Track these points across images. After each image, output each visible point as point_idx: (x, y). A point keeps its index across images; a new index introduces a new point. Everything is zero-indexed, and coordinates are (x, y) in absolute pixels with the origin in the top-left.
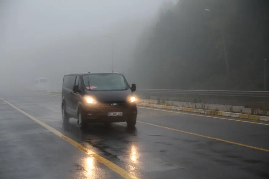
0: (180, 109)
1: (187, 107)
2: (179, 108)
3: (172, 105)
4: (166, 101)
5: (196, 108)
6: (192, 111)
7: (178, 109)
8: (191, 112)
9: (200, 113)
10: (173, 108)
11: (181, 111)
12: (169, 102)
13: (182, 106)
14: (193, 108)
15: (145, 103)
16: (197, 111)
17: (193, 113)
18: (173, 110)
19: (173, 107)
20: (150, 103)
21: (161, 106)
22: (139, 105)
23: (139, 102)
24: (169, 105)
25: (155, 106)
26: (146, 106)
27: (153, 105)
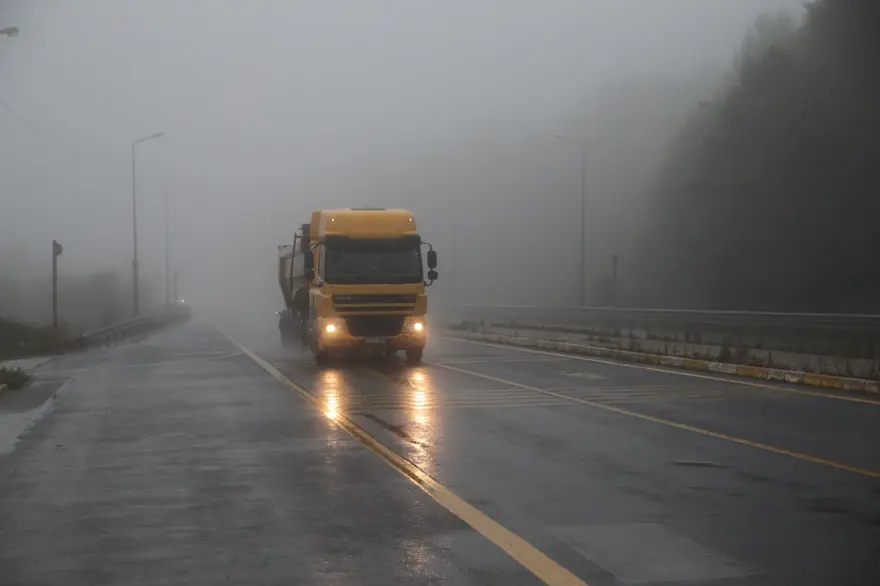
0: (795, 380)
1: (821, 373)
2: (794, 375)
3: (770, 365)
4: (753, 352)
5: (851, 375)
6: (836, 385)
7: (789, 378)
8: (830, 389)
9: (864, 393)
10: (772, 373)
11: (800, 384)
12: (761, 354)
13: (805, 369)
14: (840, 375)
15: (680, 356)
16: (854, 387)
17: (840, 391)
18: (773, 381)
19: (772, 370)
20: (696, 356)
21: (732, 368)
22: (659, 364)
23: (659, 353)
24: (761, 366)
25: (712, 365)
26: (683, 368)
27: (707, 362)
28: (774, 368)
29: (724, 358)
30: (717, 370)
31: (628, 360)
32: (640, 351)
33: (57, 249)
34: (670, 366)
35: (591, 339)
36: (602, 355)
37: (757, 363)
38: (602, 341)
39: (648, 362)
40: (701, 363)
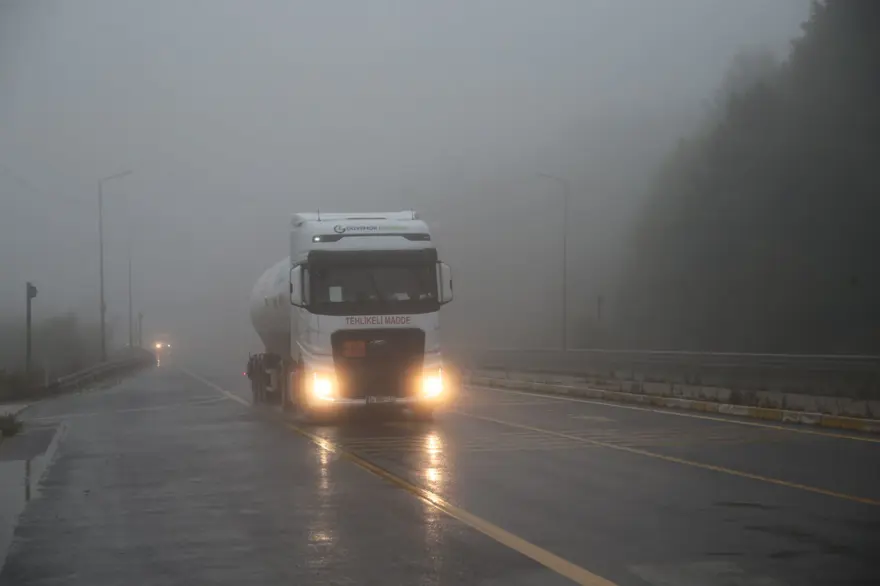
0: (812, 421)
1: (840, 415)
2: (811, 417)
3: (784, 406)
4: (762, 394)
5: (870, 416)
7: (806, 420)
8: (852, 431)
10: (787, 415)
11: (817, 426)
12: (774, 396)
13: (821, 410)
14: (860, 417)
15: (688, 398)
17: (862, 432)
18: (788, 423)
19: (786, 411)
20: (702, 397)
21: (744, 410)
22: (664, 407)
23: (664, 396)
24: (775, 408)
25: (722, 407)
26: (691, 410)
27: (716, 404)
28: (789, 409)
29: (735, 400)
30: (728, 412)
31: (632, 402)
32: (643, 393)
33: (32, 291)
34: (677, 408)
35: (587, 382)
36: (604, 398)
37: (769, 405)
38: (598, 383)
39: (653, 404)
40: (711, 405)
